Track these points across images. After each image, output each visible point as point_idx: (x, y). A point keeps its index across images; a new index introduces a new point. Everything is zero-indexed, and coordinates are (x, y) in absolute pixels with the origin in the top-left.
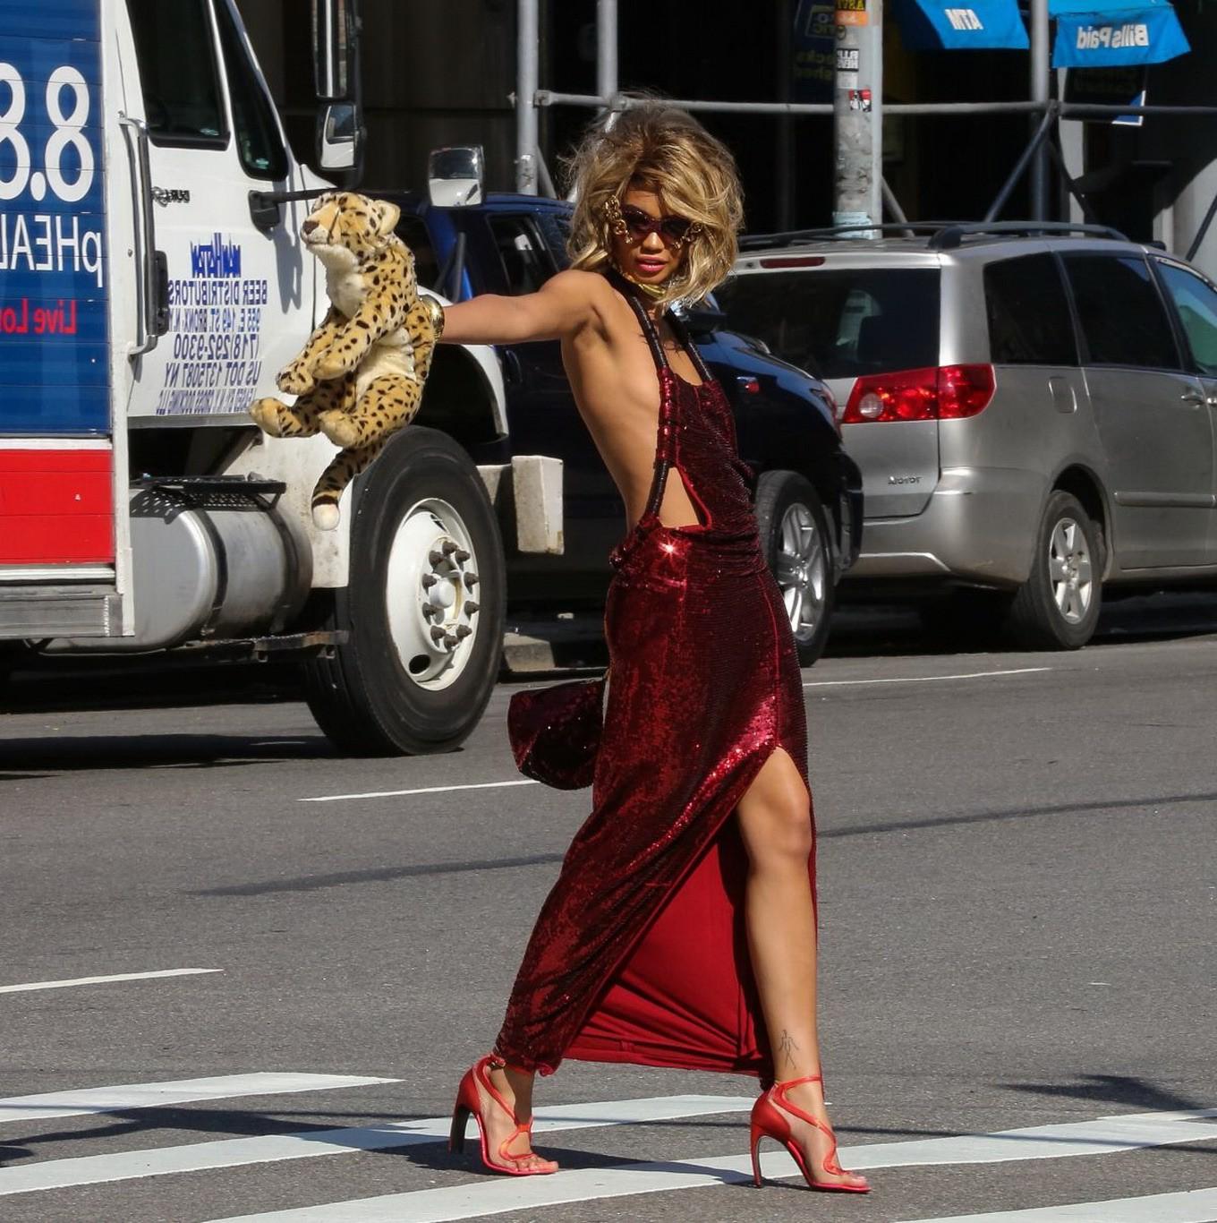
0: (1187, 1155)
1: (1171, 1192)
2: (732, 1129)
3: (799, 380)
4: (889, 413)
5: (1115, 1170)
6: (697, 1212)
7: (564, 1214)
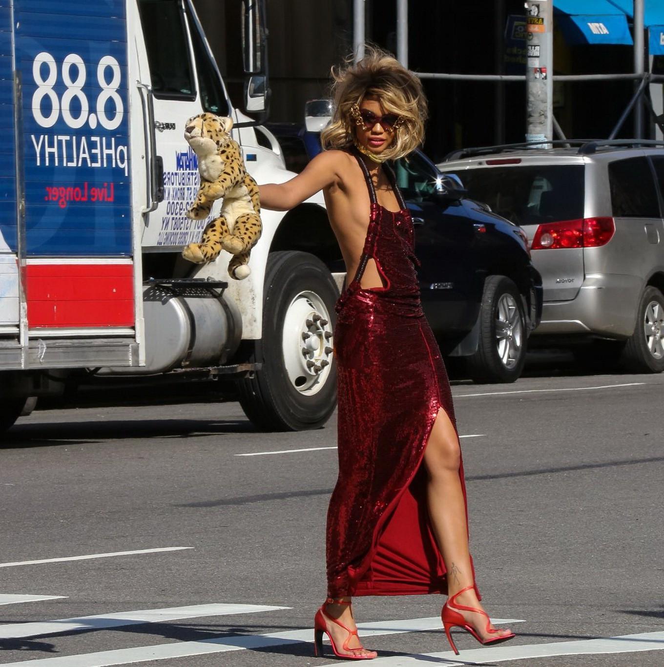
3: (507, 226)
4: (557, 244)
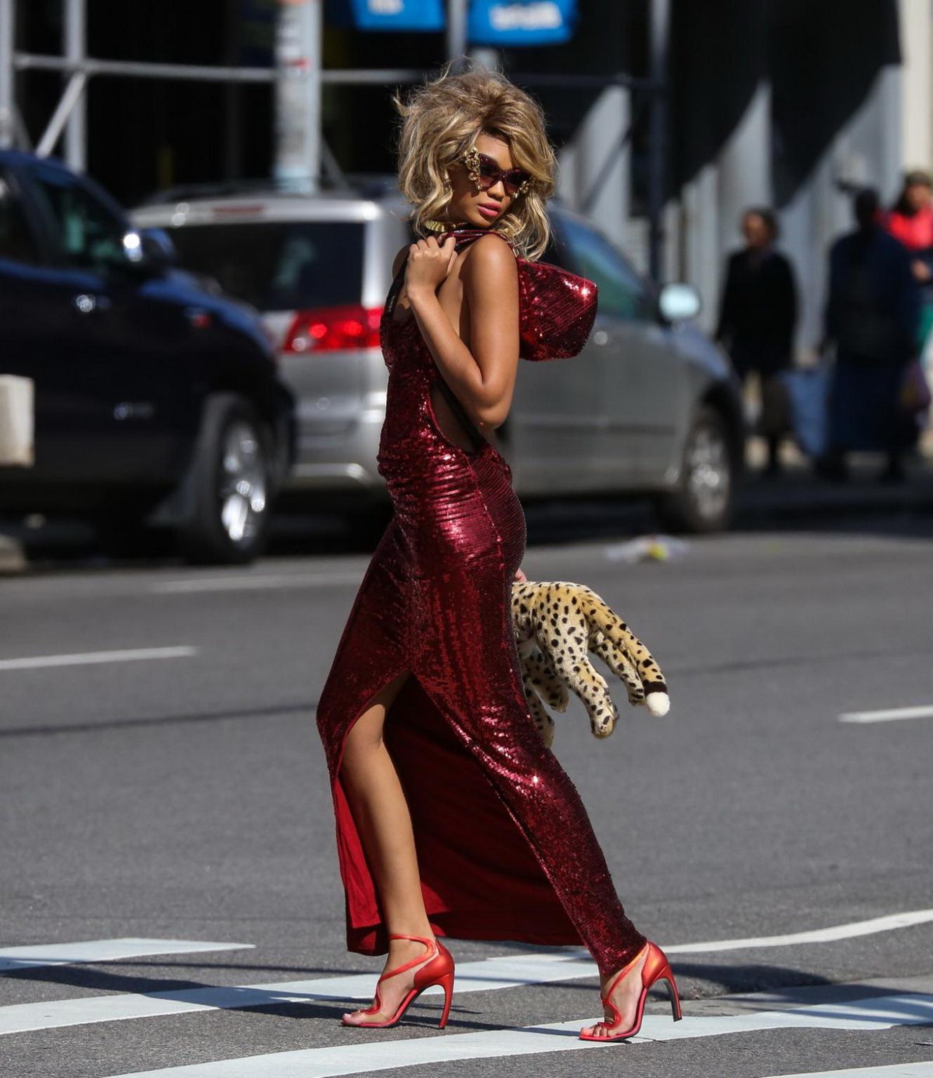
0: (562, 990)
1: (548, 1023)
2: (167, 969)
5: (501, 1003)
6: (133, 1041)
7: (15, 1042)
